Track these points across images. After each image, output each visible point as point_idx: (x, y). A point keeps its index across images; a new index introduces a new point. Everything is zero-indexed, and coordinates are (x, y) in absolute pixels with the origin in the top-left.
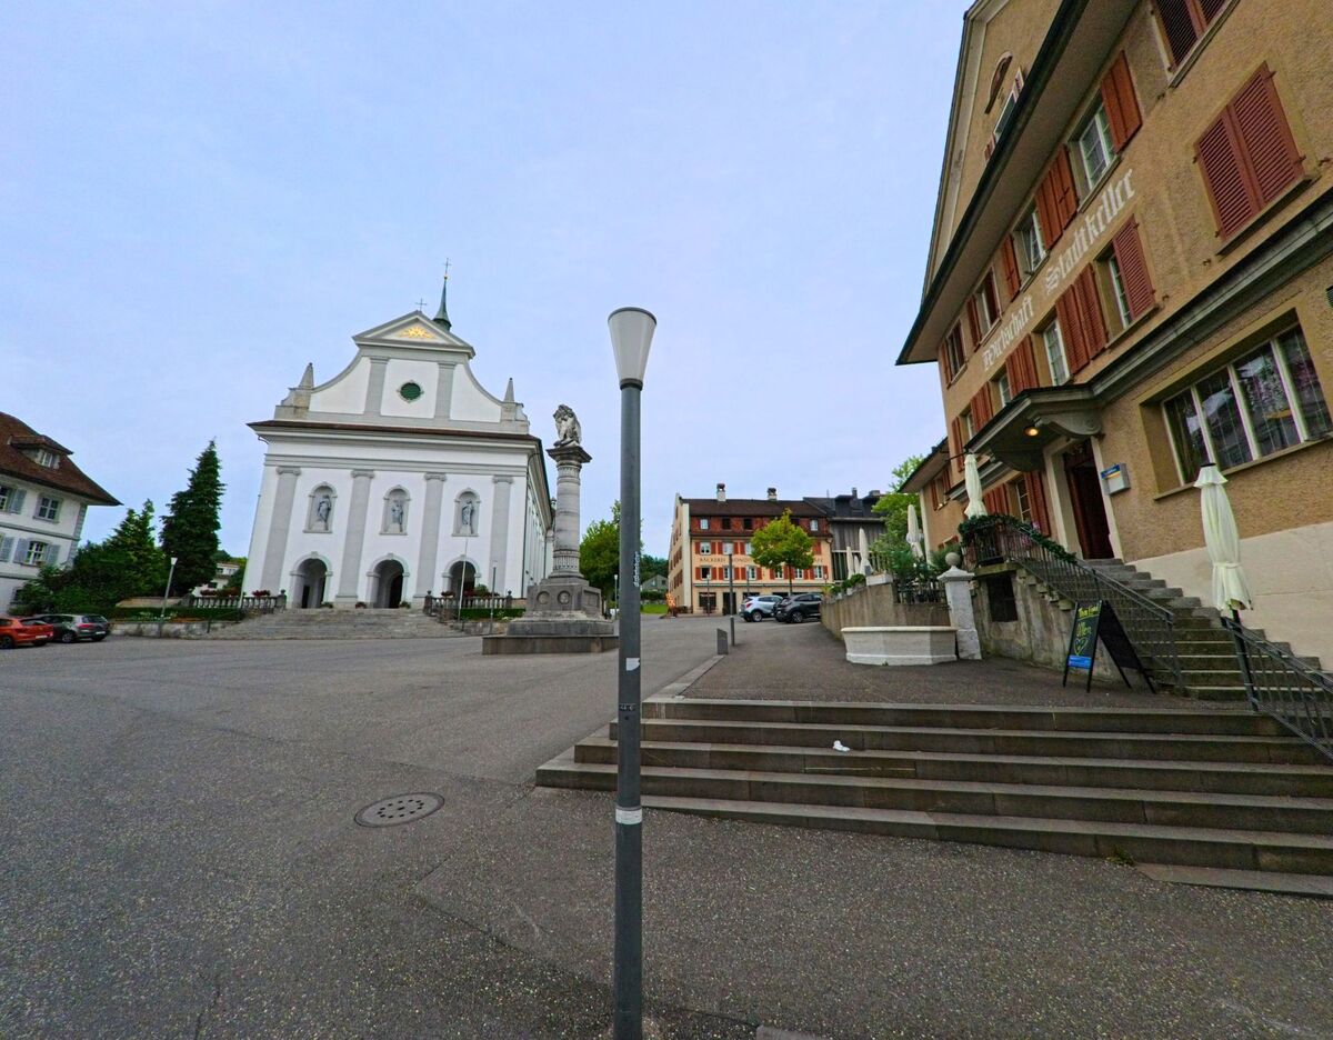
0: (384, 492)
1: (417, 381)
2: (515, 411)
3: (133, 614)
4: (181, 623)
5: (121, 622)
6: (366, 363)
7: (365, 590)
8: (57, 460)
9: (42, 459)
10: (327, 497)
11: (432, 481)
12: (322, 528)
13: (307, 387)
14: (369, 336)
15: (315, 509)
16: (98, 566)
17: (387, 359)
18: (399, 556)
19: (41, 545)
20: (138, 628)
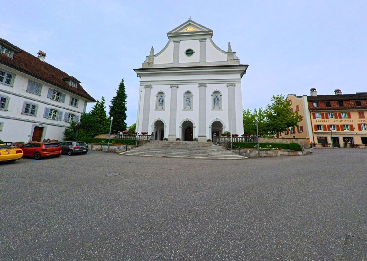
0: (183, 93)
1: (192, 48)
2: (233, 56)
3: (99, 141)
4: (116, 145)
5: (96, 145)
6: (172, 43)
7: (179, 134)
8: (77, 85)
9: (71, 84)
10: (162, 96)
11: (201, 87)
12: (161, 108)
13: (152, 56)
14: (173, 32)
15: (158, 102)
16: (87, 121)
17: (180, 41)
18: (191, 119)
19: (73, 115)
20: (101, 147)
